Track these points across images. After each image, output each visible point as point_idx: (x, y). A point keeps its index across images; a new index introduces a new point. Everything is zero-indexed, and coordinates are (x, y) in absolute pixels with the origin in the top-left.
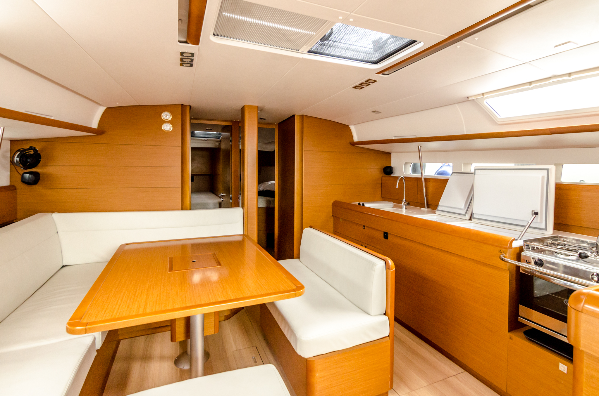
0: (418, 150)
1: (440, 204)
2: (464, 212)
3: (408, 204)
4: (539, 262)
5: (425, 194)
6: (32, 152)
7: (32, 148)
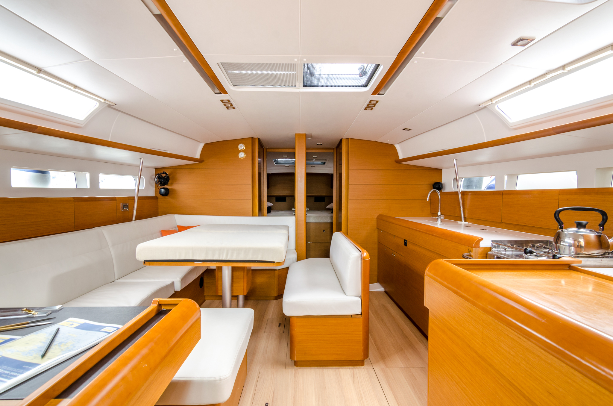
6: (164, 175)
7: (164, 173)
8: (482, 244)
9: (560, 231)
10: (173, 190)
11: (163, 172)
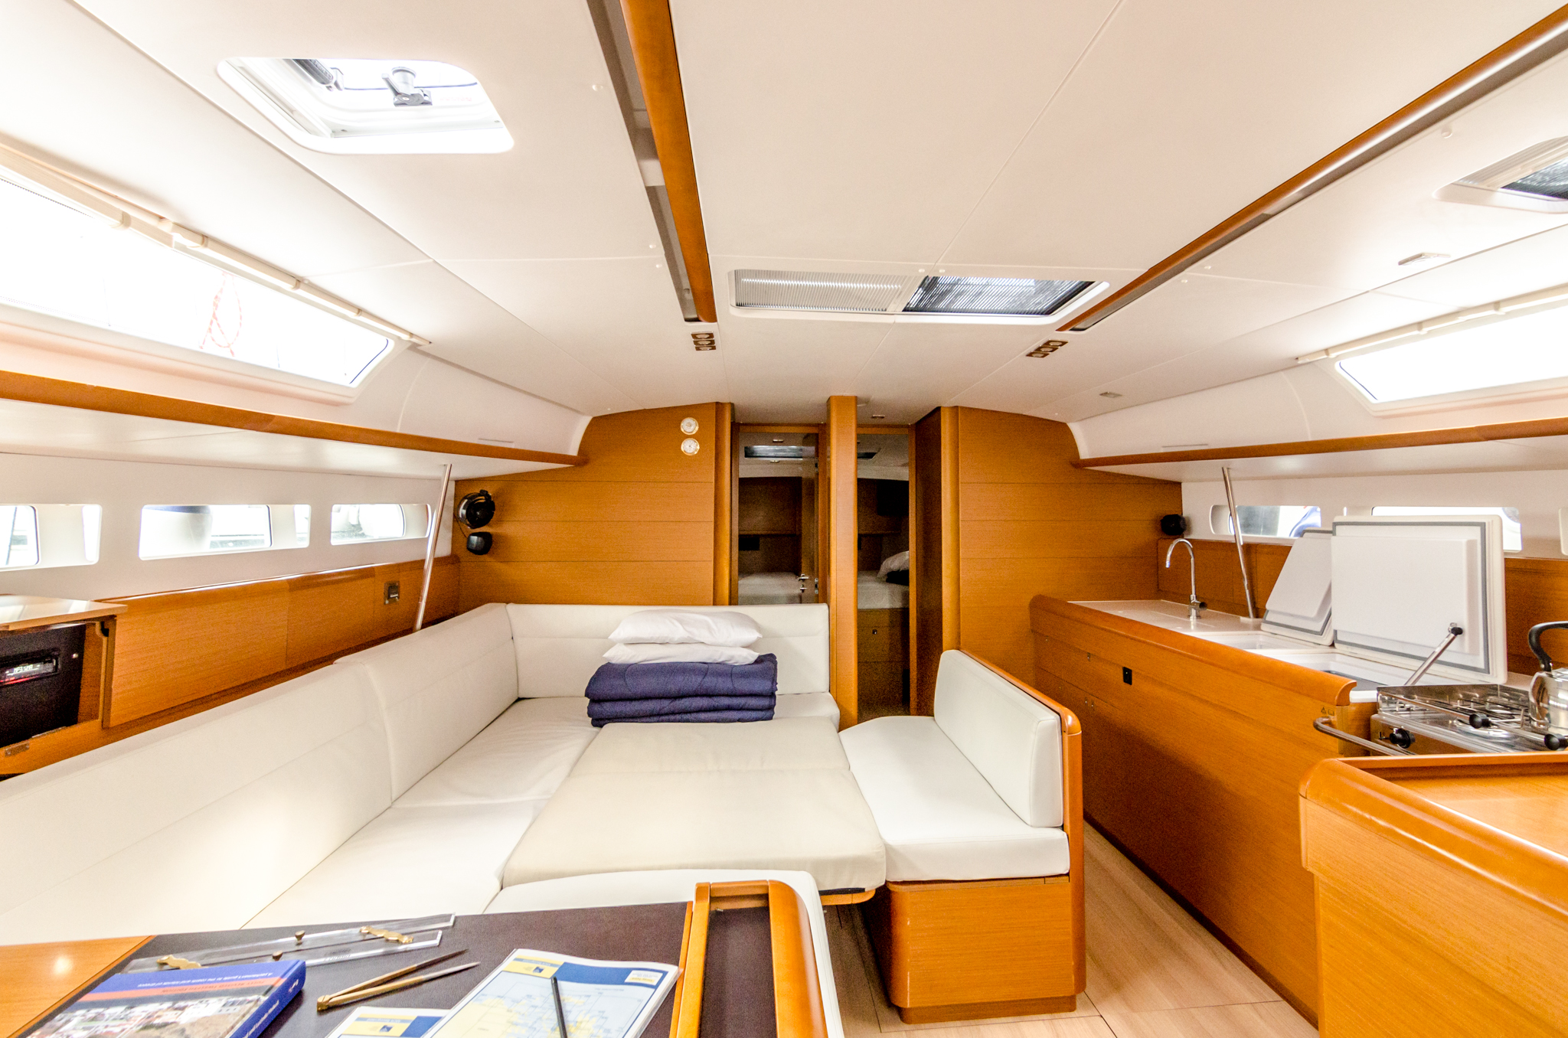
0: (1223, 477)
1: (1268, 606)
2: (1318, 627)
3: (1203, 605)
4: (1399, 736)
5: (1246, 583)
6: (482, 500)
7: (483, 493)
8: (1357, 696)
9: (1544, 674)
10: (504, 538)
11: (481, 491)
